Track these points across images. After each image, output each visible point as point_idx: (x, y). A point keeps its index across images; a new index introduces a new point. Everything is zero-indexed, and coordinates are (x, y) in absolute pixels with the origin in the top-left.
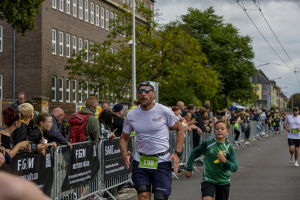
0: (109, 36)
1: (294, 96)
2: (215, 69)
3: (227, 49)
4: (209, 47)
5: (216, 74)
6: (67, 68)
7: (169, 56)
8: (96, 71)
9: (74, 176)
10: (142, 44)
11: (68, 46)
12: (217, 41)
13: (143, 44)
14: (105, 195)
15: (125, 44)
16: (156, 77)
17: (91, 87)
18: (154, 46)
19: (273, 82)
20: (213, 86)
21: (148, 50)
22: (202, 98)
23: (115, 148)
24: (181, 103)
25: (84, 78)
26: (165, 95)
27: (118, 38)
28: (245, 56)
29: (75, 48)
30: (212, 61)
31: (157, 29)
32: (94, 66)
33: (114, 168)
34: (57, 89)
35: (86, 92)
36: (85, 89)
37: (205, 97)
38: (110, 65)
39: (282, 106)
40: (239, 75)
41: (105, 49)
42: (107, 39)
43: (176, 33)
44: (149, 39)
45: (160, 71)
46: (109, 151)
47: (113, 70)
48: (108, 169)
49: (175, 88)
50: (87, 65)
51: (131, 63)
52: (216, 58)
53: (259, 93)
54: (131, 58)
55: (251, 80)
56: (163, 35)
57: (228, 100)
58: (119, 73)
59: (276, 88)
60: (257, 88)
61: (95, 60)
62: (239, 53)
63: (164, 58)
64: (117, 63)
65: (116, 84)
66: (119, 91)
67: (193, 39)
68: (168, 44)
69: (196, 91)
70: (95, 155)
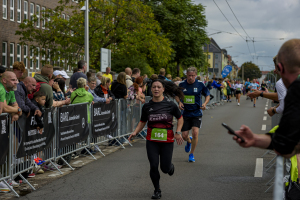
0: (61, 2)
1: (245, 65)
2: (167, 37)
3: (180, 18)
4: (163, 15)
5: (170, 43)
6: (18, 33)
7: (122, 23)
8: (48, 37)
9: (29, 143)
10: (94, 10)
11: (19, 11)
12: (171, 9)
13: (96, 10)
14: (60, 162)
15: (78, 10)
16: (109, 44)
17: (43, 53)
18: (107, 13)
19: (225, 51)
20: (166, 54)
21: (101, 16)
22: (155, 66)
23: (70, 115)
24: (129, 69)
25: (35, 43)
26: (118, 62)
27: (70, 4)
29: (26, 13)
30: (165, 29)
32: (45, 31)
33: (68, 135)
34: (8, 55)
35: (38, 58)
36: (36, 55)
37: (157, 65)
38: (62, 31)
39: (232, 75)
40: (191, 43)
41: (57, 15)
42: (59, 5)
44: (102, 6)
45: (113, 38)
46: (64, 118)
47: (65, 37)
48: (63, 136)
49: (127, 55)
50: (38, 31)
51: (83, 30)
52: (169, 26)
53: (211, 61)
54: (84, 24)
55: (203, 48)
56: (116, 1)
57: (180, 68)
58: (72, 40)
59: (227, 56)
60: (209, 57)
61: (46, 26)
62: (193, 22)
63: (117, 25)
64: (70, 29)
65: (68, 50)
66: (71, 57)
67: (146, 6)
68: (121, 11)
69: (148, 59)
70: (50, 121)
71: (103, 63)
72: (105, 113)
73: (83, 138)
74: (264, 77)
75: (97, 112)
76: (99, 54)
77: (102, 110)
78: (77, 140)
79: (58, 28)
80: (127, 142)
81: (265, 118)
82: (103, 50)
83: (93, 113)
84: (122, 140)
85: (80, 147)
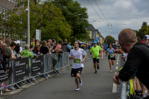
0: (16, 7)
1: (107, 37)
2: (69, 24)
3: (75, 14)
4: (66, 12)
5: (70, 27)
7: (46, 17)
8: (9, 24)
12: (70, 10)
13: (33, 10)
14: (15, 86)
15: (24, 10)
16: (40, 27)
17: (6, 32)
18: (39, 12)
19: (97, 30)
20: (68, 32)
21: (36, 13)
22: (63, 38)
23: (20, 63)
24: (50, 40)
25: (3, 27)
26: (44, 36)
27: (20, 7)
28: (84, 17)
30: (67, 20)
31: (40, 3)
32: (8, 21)
33: (19, 73)
35: (4, 34)
38: (16, 21)
39: (101, 42)
40: (81, 26)
41: (13, 13)
42: (15, 8)
43: (50, 6)
44: (36, 8)
45: (42, 24)
46: (18, 64)
47: (18, 24)
48: (17, 73)
49: (49, 33)
50: (4, 21)
51: (27, 20)
52: (70, 18)
53: (90, 35)
54: (27, 17)
55: (86, 29)
56: (43, 6)
57: (75, 39)
58: (21, 25)
59: (98, 33)
60: (89, 33)
61: (8, 18)
62: (81, 16)
63: (44, 18)
64: (20, 20)
65: (19, 31)
66: (21, 34)
67: (58, 8)
68: (46, 11)
69: (59, 34)
70: (10, 66)
71: (37, 36)
72: (38, 61)
73: (27, 74)
74: (117, 43)
75: (34, 61)
76: (35, 32)
77: (37, 60)
78: (24, 75)
79: (14, 19)
80: (49, 76)
81: (117, 63)
82: (37, 30)
83: (32, 61)
84: (47, 75)
85: (25, 79)
